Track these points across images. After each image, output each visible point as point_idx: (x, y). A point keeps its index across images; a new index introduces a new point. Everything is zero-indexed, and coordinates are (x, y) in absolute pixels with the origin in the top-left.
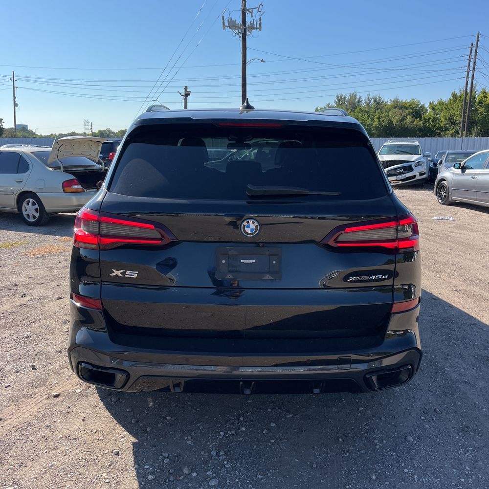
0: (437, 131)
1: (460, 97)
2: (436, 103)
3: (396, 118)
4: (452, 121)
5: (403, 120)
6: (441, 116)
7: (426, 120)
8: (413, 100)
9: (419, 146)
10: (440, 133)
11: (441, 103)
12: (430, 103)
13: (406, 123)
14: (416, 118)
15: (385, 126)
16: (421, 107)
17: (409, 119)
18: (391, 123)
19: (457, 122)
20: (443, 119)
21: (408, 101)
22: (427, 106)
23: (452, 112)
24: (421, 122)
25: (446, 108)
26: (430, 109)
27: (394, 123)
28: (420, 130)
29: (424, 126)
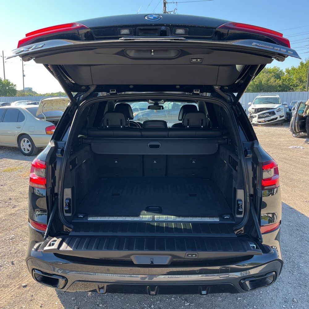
0: (291, 87)
1: (306, 65)
2: (290, 69)
3: (264, 79)
4: (301, 81)
5: (268, 80)
6: (293, 77)
7: (284, 80)
8: (275, 67)
9: (279, 98)
10: (293, 88)
11: (293, 69)
12: (286, 69)
13: (271, 82)
14: (278, 79)
15: (257, 85)
16: (280, 71)
17: (273, 80)
18: (261, 82)
19: (304, 81)
20: (295, 79)
21: (272, 68)
22: (284, 71)
23: (301, 74)
24: (281, 81)
25: (296, 72)
26: (286, 72)
27: (263, 82)
28: (280, 86)
29: (283, 84)
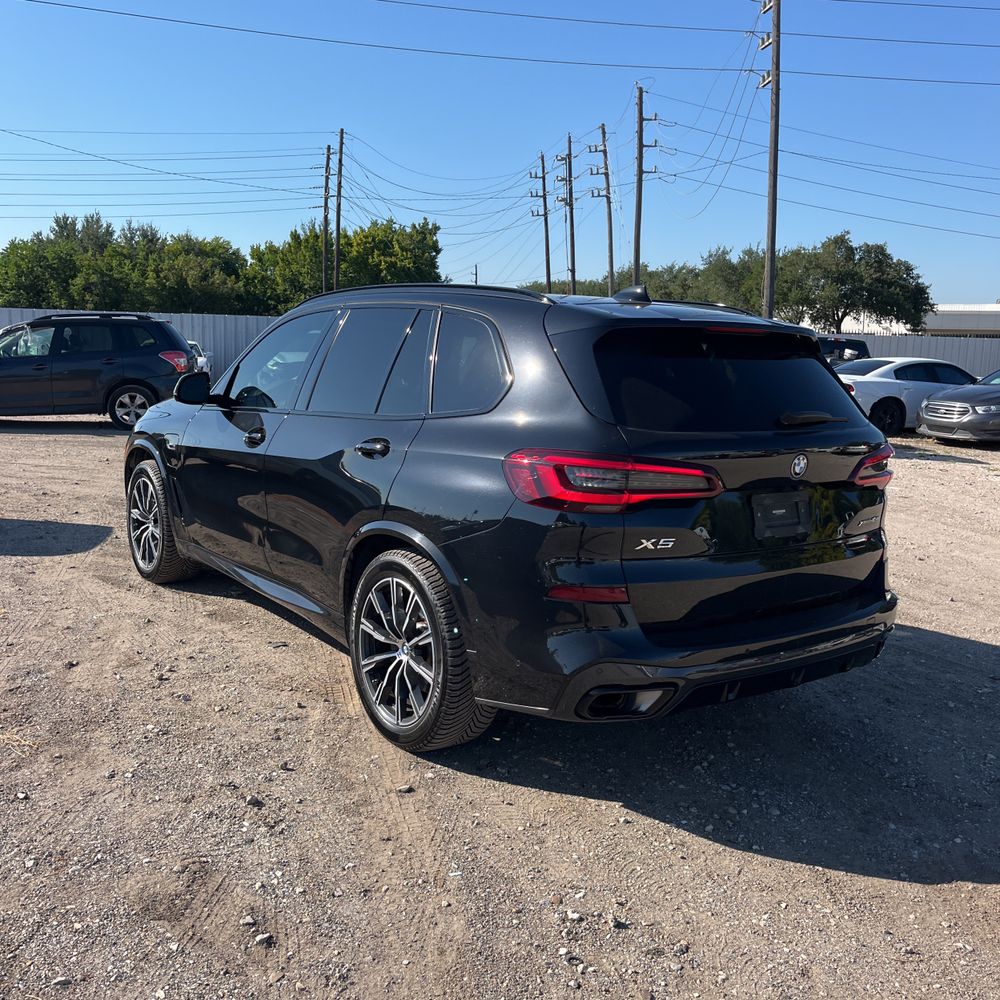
0: (270, 302)
1: (307, 240)
2: (263, 247)
3: (192, 272)
4: (296, 285)
5: (205, 277)
6: (276, 273)
7: (249, 281)
8: (217, 239)
10: (275, 307)
11: (272, 249)
12: (252, 248)
13: (213, 283)
14: (229, 276)
15: (171, 288)
16: (233, 253)
17: (218, 276)
18: (182, 282)
19: (306, 287)
20: (279, 280)
21: (209, 240)
22: (246, 252)
23: (294, 267)
24: (241, 284)
25: (283, 260)
26: (253, 258)
27: (189, 283)
28: (239, 297)
29: (248, 292)
